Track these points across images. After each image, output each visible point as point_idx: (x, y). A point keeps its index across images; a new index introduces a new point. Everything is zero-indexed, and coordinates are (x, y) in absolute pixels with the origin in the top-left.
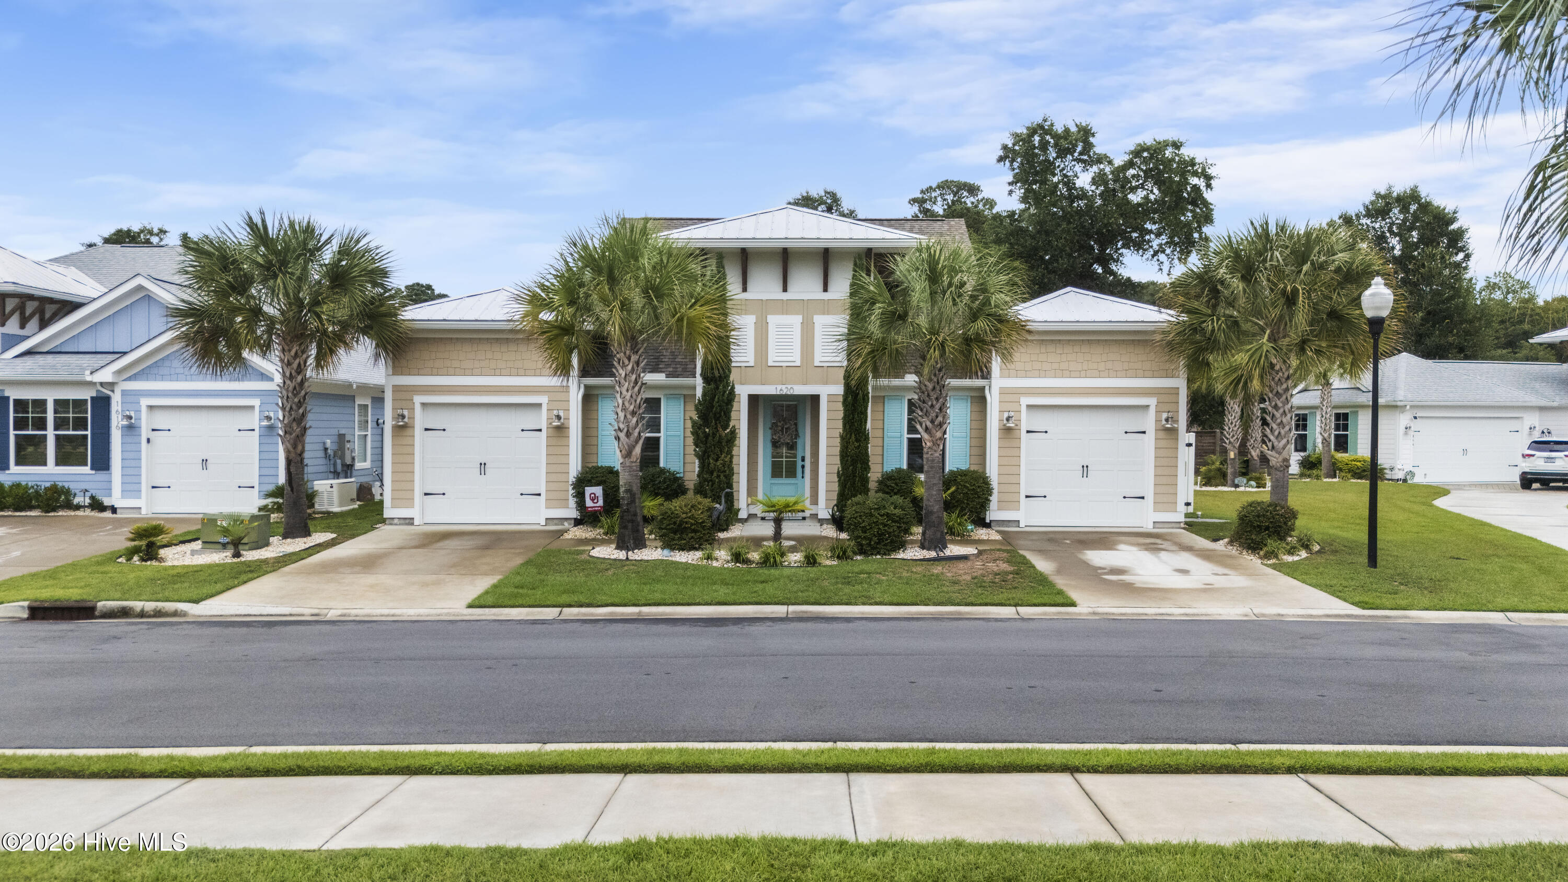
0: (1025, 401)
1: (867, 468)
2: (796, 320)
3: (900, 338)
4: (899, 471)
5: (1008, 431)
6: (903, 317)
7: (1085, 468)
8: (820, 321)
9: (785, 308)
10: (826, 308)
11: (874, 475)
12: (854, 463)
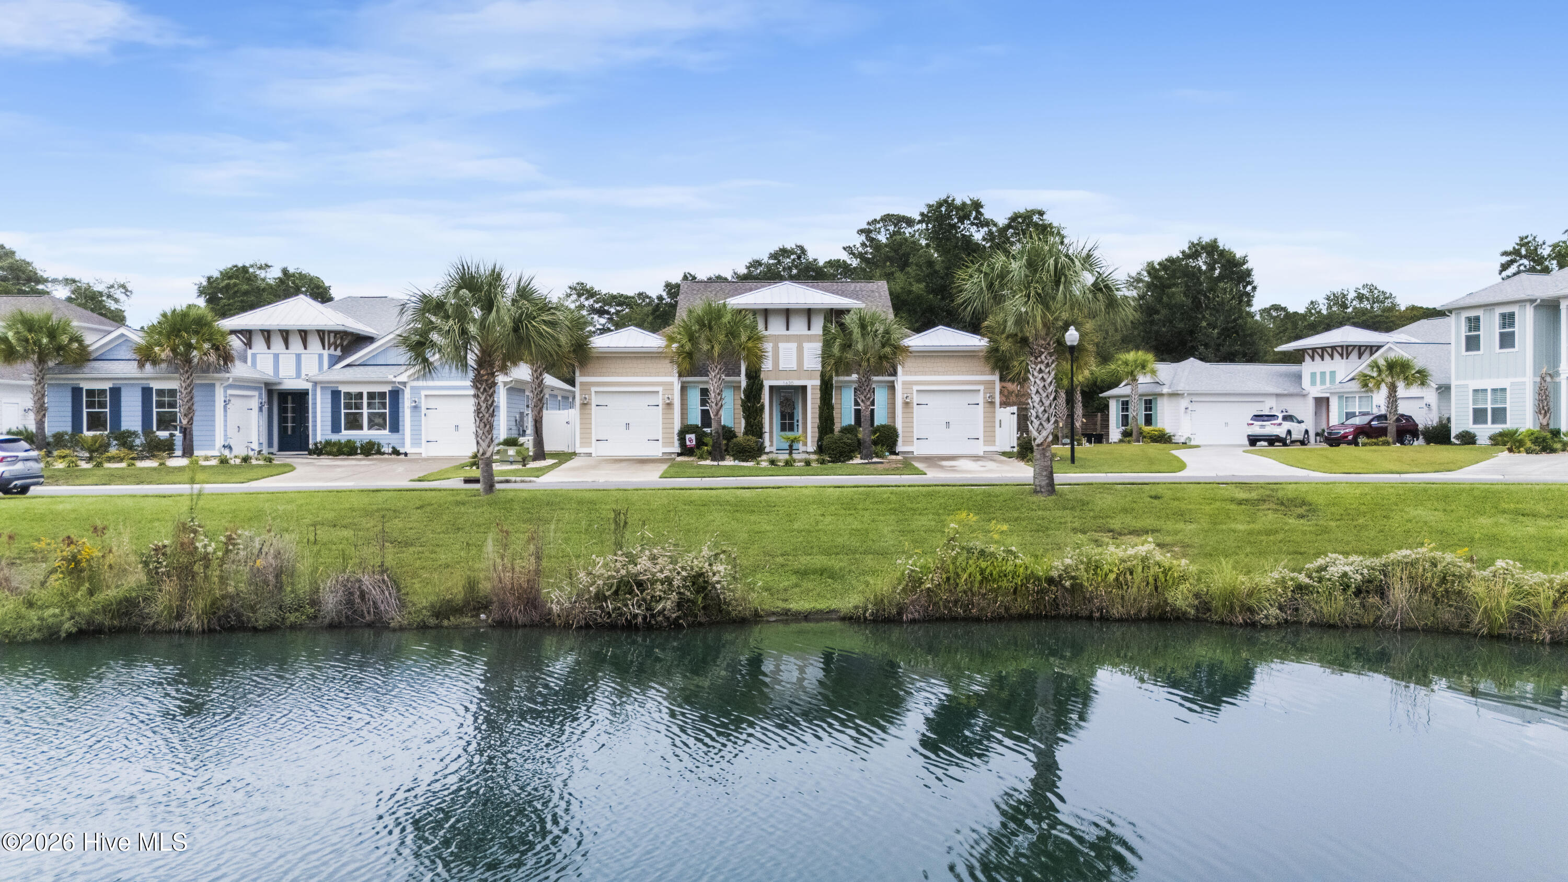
0: (915, 388)
1: (833, 424)
2: (793, 346)
3: (849, 355)
4: (850, 426)
5: (907, 404)
6: (850, 346)
7: (948, 423)
8: (806, 346)
9: (788, 339)
10: (810, 339)
11: (837, 428)
12: (826, 420)
